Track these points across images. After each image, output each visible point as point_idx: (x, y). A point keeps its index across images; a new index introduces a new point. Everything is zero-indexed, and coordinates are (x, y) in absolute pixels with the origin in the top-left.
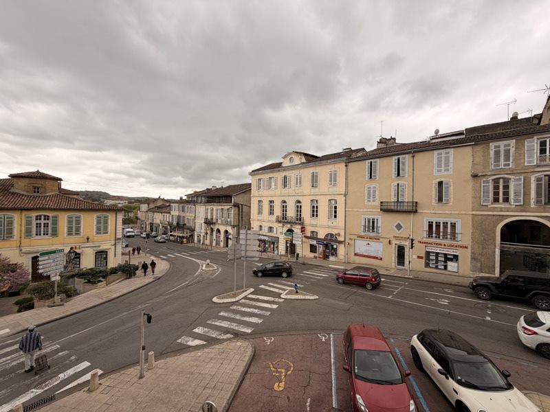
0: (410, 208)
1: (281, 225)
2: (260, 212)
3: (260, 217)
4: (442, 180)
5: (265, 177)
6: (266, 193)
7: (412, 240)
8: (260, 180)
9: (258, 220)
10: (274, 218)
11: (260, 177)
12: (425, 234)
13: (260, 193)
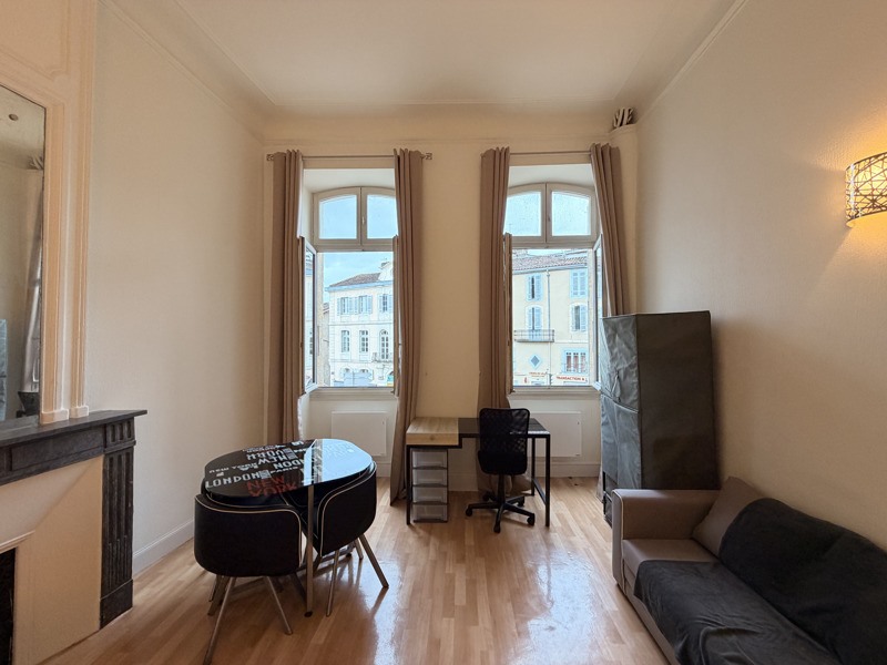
0: (546, 338)
1: (380, 365)
2: (345, 347)
3: (346, 356)
4: (579, 304)
5: (353, 294)
6: (354, 318)
7: (551, 376)
8: (343, 299)
9: (343, 361)
10: (369, 356)
11: (343, 295)
12: (563, 367)
13: (344, 319)
